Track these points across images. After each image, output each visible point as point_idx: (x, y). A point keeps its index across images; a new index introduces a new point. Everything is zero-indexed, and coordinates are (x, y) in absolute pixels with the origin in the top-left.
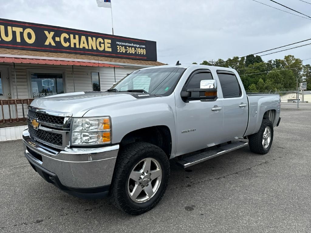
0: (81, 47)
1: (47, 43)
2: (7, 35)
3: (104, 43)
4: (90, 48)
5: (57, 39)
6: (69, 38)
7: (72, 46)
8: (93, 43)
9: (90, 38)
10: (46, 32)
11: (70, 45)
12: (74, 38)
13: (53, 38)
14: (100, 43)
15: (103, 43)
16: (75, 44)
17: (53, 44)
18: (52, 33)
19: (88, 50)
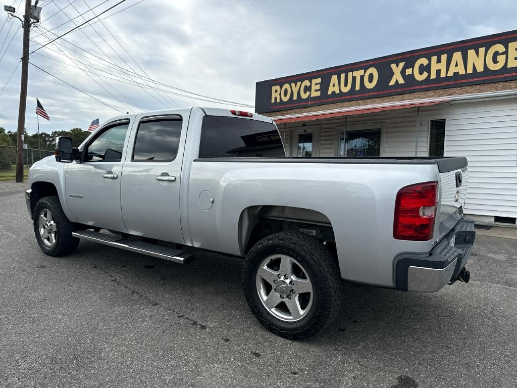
0: (450, 74)
1: (392, 83)
2: (346, 85)
3: (506, 53)
4: (470, 71)
5: (409, 72)
6: (429, 65)
7: (433, 76)
8: (477, 61)
9: (471, 53)
10: (393, 66)
11: (429, 75)
12: (439, 61)
13: (403, 72)
14: (496, 54)
15: (502, 54)
16: (438, 72)
17: (401, 81)
18: (402, 65)
19: (466, 76)
